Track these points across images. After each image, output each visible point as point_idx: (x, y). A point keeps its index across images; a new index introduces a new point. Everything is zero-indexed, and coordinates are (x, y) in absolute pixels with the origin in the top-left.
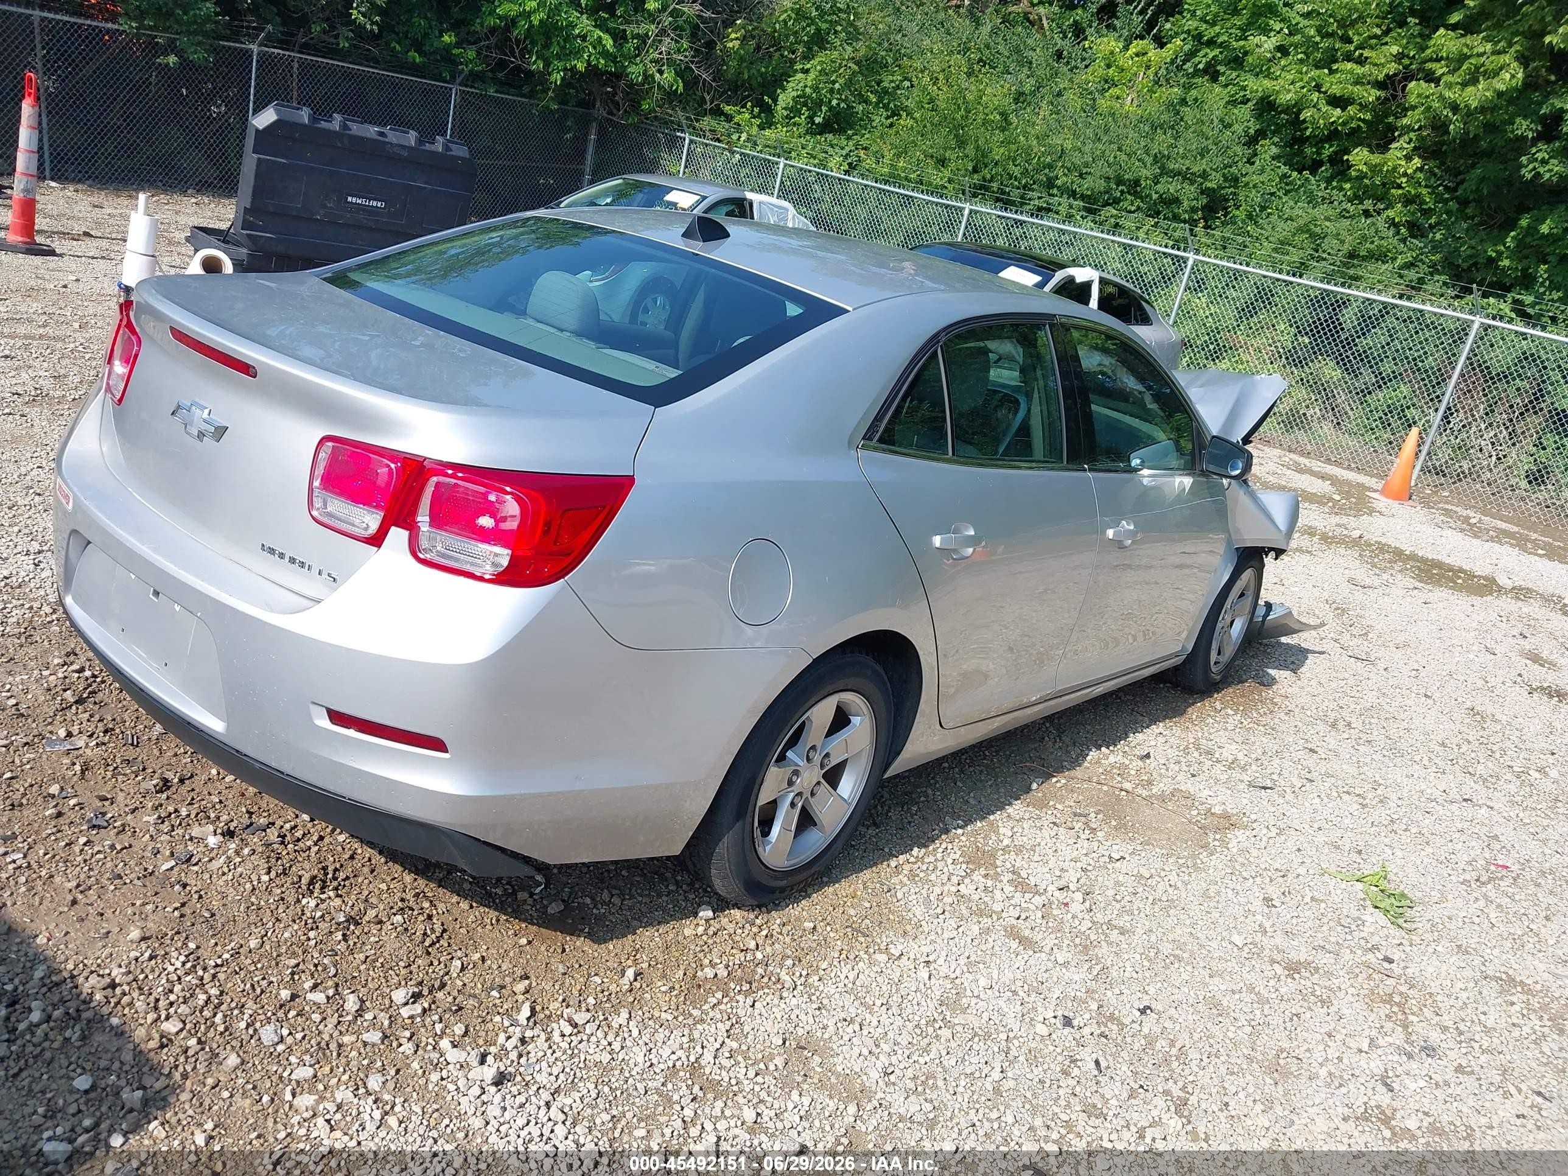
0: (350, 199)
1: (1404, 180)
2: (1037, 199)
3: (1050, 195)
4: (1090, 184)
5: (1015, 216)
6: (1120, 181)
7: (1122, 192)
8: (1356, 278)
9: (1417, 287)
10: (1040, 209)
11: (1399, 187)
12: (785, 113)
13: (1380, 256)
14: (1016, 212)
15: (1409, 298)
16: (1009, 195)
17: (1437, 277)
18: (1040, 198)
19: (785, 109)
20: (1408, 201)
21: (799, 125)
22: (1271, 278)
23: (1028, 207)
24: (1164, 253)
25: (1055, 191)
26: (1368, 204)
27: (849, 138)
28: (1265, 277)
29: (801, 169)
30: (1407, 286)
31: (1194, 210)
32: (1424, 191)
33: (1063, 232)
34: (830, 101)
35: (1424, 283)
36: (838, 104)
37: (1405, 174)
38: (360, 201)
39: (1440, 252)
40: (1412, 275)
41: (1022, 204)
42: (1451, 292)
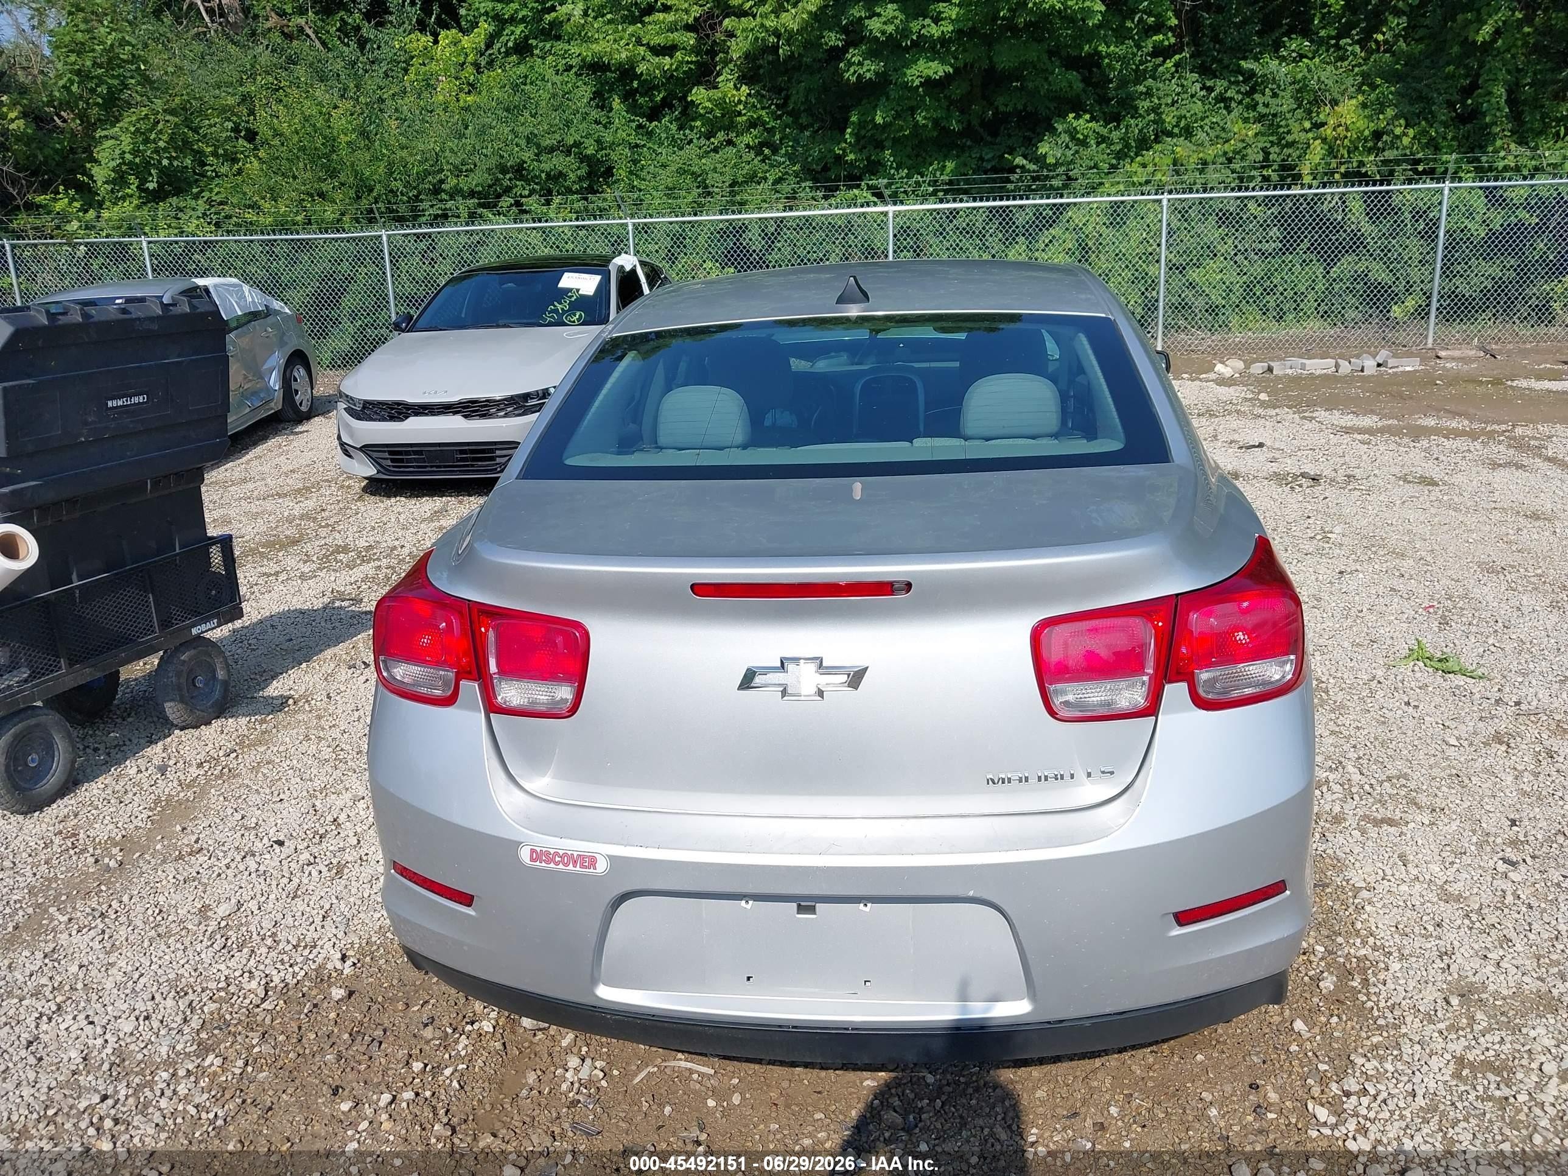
0: (110, 404)
1: (742, 107)
2: (429, 207)
3: (441, 201)
4: (476, 180)
5: (414, 231)
6: (504, 170)
7: (510, 180)
8: (742, 204)
9: (792, 197)
10: (436, 217)
11: (740, 114)
12: (109, 187)
13: (752, 178)
14: (414, 226)
15: (791, 209)
16: (398, 212)
17: (803, 185)
18: (432, 206)
19: (105, 183)
20: (753, 124)
21: (131, 196)
22: (677, 222)
23: (424, 219)
24: (577, 227)
25: (444, 196)
26: (721, 136)
27: (196, 197)
28: (671, 223)
29: (165, 243)
30: (787, 198)
31: (580, 179)
32: (763, 113)
33: (471, 233)
34: (160, 162)
35: (796, 193)
36: (171, 164)
37: (740, 102)
38: (120, 403)
39: (798, 162)
40: (785, 188)
41: (415, 218)
42: (820, 194)
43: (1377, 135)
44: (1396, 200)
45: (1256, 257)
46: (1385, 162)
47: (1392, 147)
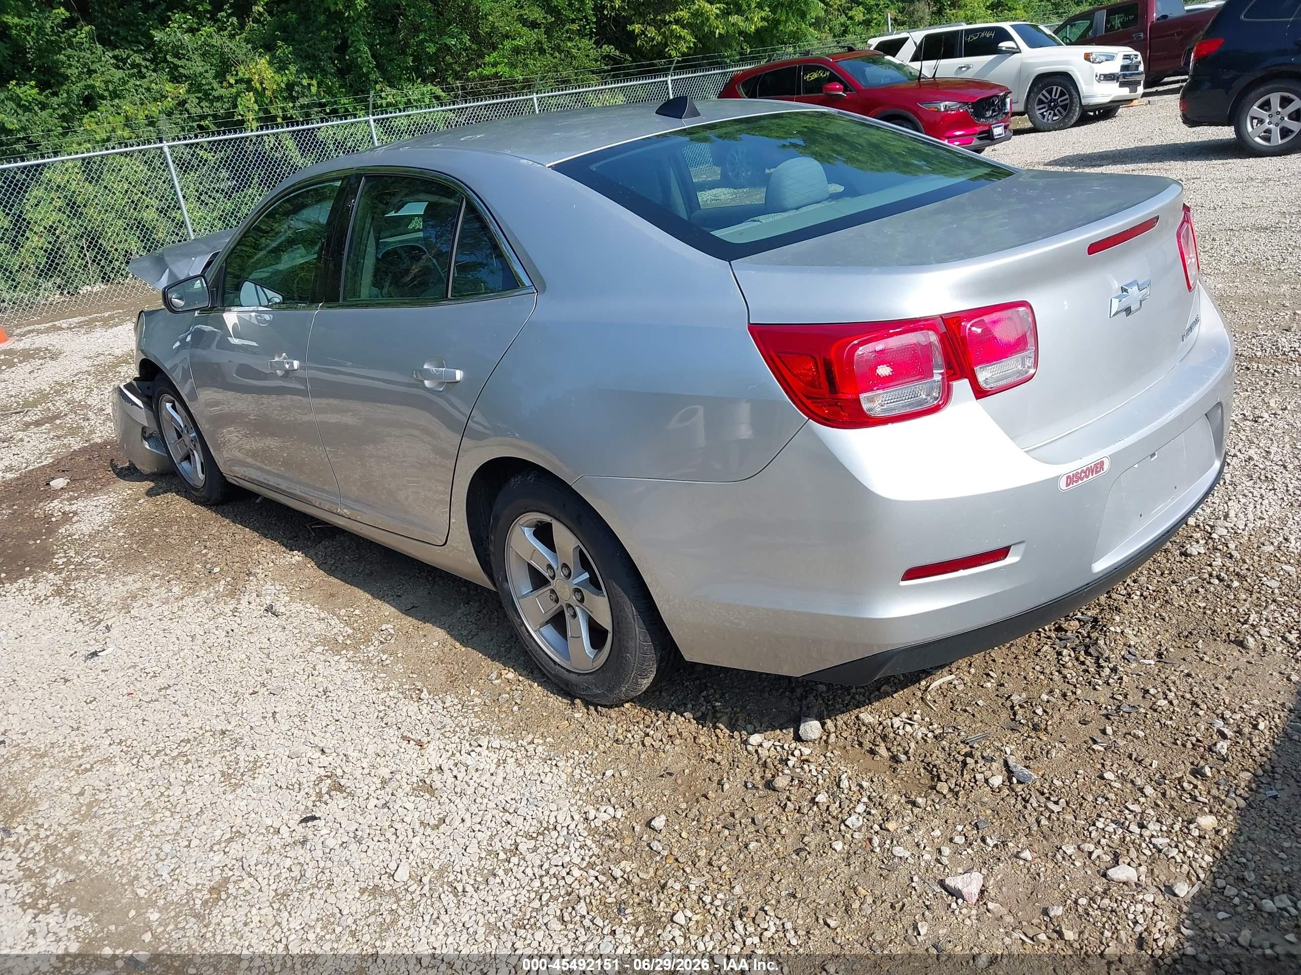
43: (290, 86)
44: (321, 135)
45: (218, 195)
46: (302, 107)
47: (303, 95)
